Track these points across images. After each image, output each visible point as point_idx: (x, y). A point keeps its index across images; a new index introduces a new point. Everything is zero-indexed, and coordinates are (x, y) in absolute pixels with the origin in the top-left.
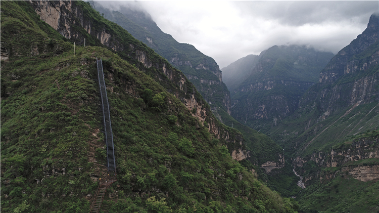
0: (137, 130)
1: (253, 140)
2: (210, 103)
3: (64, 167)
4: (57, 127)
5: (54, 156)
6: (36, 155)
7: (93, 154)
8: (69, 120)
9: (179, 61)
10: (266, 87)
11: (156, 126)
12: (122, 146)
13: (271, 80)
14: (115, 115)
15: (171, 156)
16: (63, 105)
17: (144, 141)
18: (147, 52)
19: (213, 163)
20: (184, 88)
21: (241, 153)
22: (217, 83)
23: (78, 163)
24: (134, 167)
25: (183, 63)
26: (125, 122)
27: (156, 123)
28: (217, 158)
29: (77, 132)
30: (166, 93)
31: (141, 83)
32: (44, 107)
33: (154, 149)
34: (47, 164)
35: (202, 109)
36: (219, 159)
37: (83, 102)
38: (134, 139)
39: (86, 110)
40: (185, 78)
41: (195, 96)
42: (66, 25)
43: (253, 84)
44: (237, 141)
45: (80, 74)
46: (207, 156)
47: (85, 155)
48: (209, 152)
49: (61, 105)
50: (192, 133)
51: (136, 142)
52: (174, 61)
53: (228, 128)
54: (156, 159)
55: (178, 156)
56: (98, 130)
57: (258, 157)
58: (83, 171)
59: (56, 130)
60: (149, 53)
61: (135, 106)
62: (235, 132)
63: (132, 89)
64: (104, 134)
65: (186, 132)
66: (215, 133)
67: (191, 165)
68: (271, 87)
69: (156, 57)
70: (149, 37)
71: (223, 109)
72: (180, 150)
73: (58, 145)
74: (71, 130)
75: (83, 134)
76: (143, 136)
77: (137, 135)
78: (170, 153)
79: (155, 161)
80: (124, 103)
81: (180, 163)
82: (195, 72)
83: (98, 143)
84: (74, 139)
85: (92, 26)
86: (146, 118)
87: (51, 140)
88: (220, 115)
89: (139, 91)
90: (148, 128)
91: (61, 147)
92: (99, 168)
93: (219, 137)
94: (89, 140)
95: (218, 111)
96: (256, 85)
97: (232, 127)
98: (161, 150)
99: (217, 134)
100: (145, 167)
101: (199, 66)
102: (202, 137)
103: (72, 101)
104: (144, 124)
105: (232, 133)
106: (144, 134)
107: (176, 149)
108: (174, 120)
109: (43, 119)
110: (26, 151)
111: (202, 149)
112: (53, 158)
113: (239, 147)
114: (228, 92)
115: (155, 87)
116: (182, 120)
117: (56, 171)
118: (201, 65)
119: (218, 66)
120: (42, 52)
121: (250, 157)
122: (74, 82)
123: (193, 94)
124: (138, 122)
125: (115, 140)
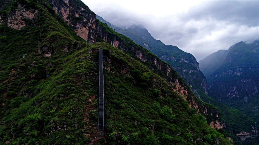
0: (126, 99)
1: (227, 114)
2: (191, 86)
3: (65, 125)
4: (65, 94)
5: (60, 116)
6: (48, 115)
7: (87, 115)
8: (73, 90)
9: (167, 58)
10: (235, 73)
11: (143, 97)
12: (113, 110)
13: (239, 68)
14: (109, 87)
15: (155, 120)
16: (71, 79)
17: (132, 107)
18: (143, 51)
19: (192, 129)
20: (170, 75)
21: (218, 124)
22: (196, 71)
23: (75, 122)
24: (121, 127)
25: (170, 58)
26: (117, 93)
27: (144, 95)
28: (195, 124)
29: (78, 98)
30: (152, 73)
31: (132, 66)
32: (60, 81)
33: (140, 114)
34: (54, 121)
35: (184, 89)
36: (197, 125)
37: (84, 76)
38: (123, 105)
39: (86, 82)
40: (171, 68)
41: (178, 80)
42: (92, 38)
43: (225, 72)
44: (214, 114)
45: (86, 59)
46: (186, 123)
47: (81, 115)
48: (188, 119)
49: (70, 79)
50: (173, 104)
51: (124, 108)
52: (163, 58)
53: (206, 104)
54: (141, 122)
55: (160, 120)
56: (94, 97)
57: (233, 128)
58: (78, 128)
59: (64, 97)
60: (144, 52)
61: (127, 82)
62: (212, 107)
63: (126, 70)
64: (98, 100)
65: (168, 103)
66: (196, 108)
67: (171, 128)
68: (240, 73)
69: (150, 54)
70: (146, 43)
71: (201, 90)
72: (162, 116)
73: (64, 108)
74: (74, 96)
75: (82, 99)
76: (131, 103)
77: (126, 102)
78: (154, 118)
79: (139, 123)
80: (118, 79)
81: (162, 127)
82: (179, 64)
83: (92, 107)
84: (75, 103)
85: (108, 37)
86: (135, 91)
87: (60, 104)
88: (199, 94)
89: (131, 72)
90: (136, 98)
91: (66, 109)
92: (90, 127)
93: (199, 111)
94: (86, 104)
95: (197, 91)
96: (227, 72)
97: (209, 104)
98: (145, 115)
99: (197, 109)
100: (130, 127)
101: (181, 60)
102: (182, 107)
103: (77, 76)
104: (133, 95)
105: (210, 108)
106: (132, 102)
107: (158, 116)
108: (158, 93)
109: (58, 90)
110: (43, 112)
111: (182, 117)
112: (59, 117)
113: (216, 119)
114: (205, 78)
115: (143, 69)
116: (165, 93)
117: (59, 127)
118: (183, 59)
119: (196, 59)
120: (70, 50)
121: (225, 127)
122: (81, 63)
123: (177, 79)
124: (128, 93)
125: (106, 105)
